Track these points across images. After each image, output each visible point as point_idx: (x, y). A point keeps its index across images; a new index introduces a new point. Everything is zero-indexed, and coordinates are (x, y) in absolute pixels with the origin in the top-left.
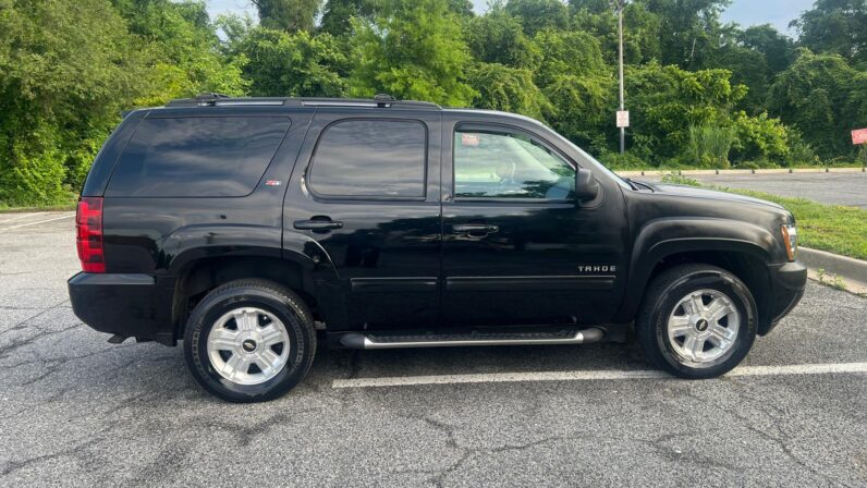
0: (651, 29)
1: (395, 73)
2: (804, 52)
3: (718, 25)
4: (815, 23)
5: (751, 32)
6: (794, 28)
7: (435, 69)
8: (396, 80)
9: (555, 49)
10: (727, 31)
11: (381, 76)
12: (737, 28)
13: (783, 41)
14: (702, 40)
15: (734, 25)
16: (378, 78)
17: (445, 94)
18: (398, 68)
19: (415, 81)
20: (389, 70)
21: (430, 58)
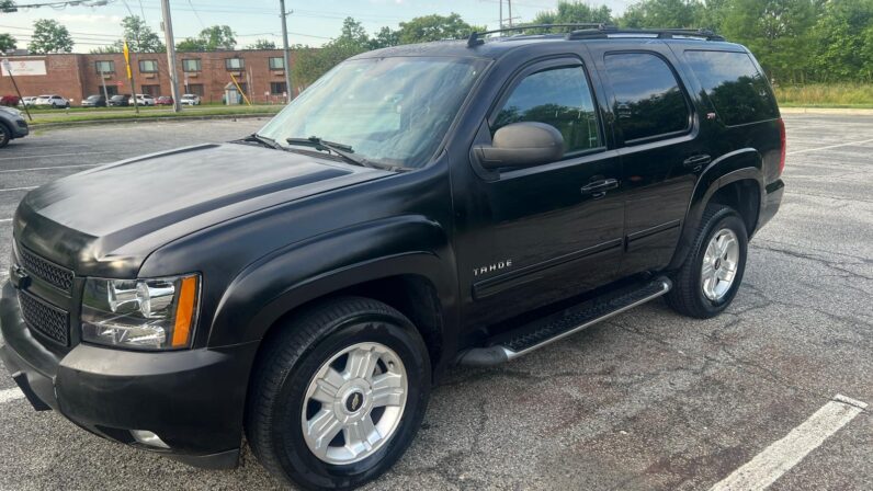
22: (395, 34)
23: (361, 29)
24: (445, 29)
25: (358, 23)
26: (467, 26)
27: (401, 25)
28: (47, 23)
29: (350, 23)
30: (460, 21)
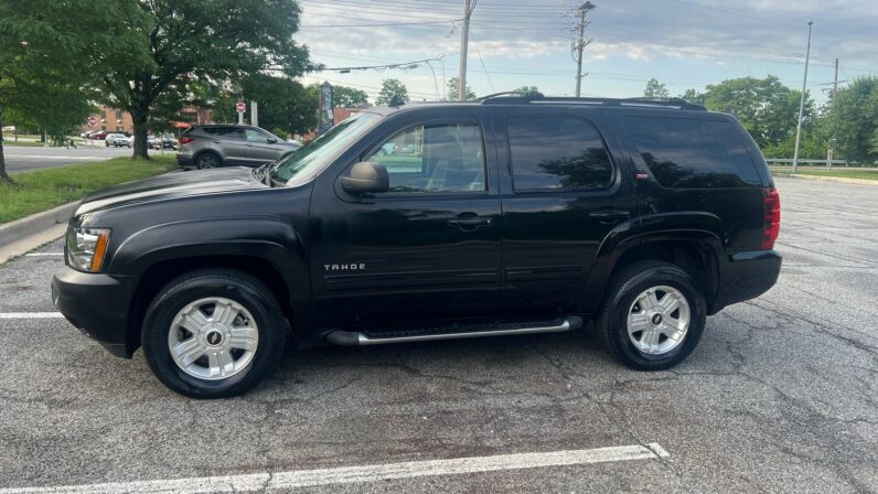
22: (701, 96)
23: (664, 91)
24: (758, 92)
25: (662, 86)
26: (786, 90)
27: (708, 87)
28: (392, 82)
29: (653, 85)
30: (778, 84)
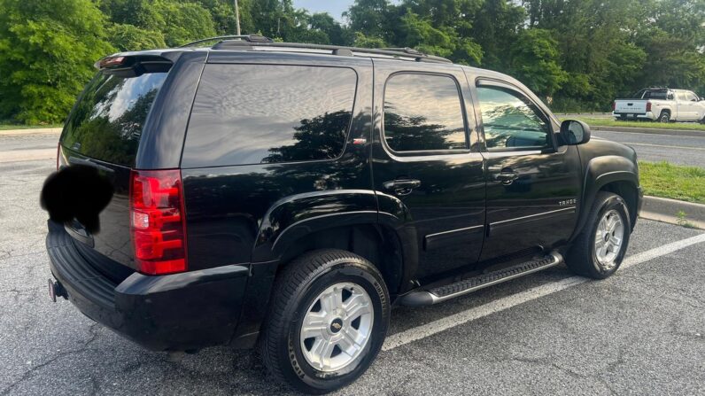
0: (246, 8)
1: (32, 26)
2: (359, 35)
3: (293, 10)
4: (360, 15)
5: (317, 17)
6: (345, 17)
7: (73, 24)
8: (33, 33)
9: (174, 17)
10: (300, 15)
11: (15, 28)
12: (307, 13)
13: (337, 26)
14: (284, 20)
15: (305, 11)
16: (12, 30)
17: (87, 50)
18: (35, 21)
19: (56, 35)
20: (23, 22)
21: (69, 13)
